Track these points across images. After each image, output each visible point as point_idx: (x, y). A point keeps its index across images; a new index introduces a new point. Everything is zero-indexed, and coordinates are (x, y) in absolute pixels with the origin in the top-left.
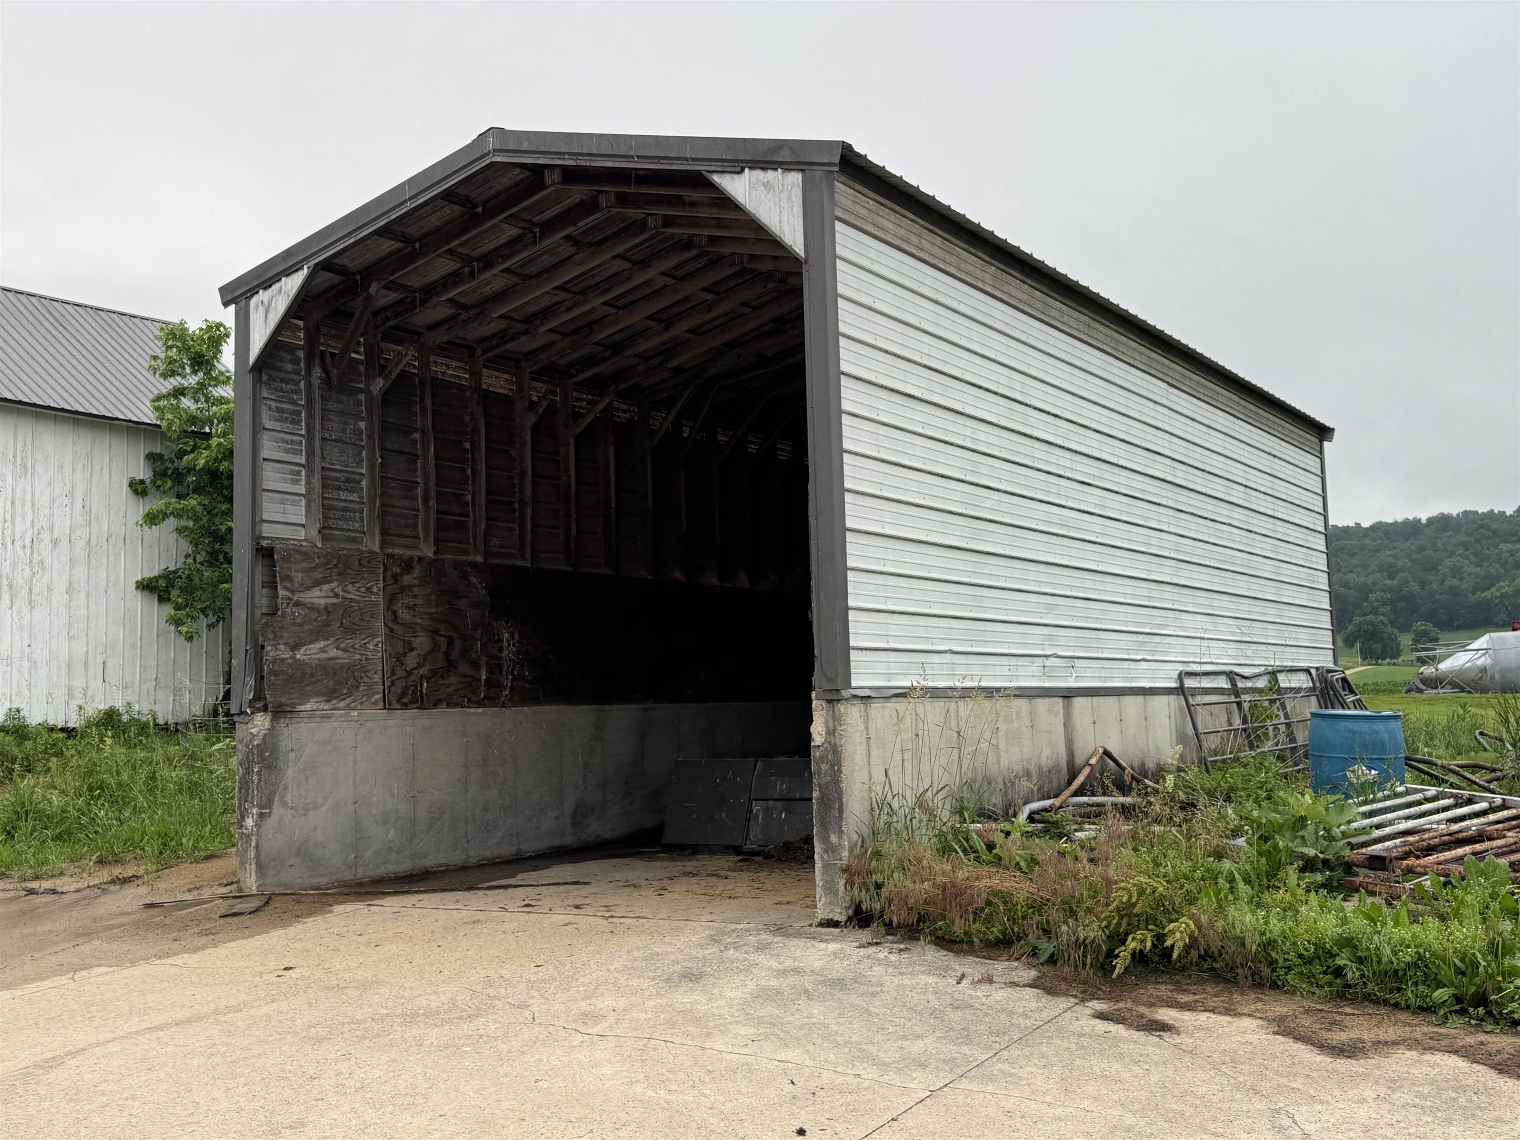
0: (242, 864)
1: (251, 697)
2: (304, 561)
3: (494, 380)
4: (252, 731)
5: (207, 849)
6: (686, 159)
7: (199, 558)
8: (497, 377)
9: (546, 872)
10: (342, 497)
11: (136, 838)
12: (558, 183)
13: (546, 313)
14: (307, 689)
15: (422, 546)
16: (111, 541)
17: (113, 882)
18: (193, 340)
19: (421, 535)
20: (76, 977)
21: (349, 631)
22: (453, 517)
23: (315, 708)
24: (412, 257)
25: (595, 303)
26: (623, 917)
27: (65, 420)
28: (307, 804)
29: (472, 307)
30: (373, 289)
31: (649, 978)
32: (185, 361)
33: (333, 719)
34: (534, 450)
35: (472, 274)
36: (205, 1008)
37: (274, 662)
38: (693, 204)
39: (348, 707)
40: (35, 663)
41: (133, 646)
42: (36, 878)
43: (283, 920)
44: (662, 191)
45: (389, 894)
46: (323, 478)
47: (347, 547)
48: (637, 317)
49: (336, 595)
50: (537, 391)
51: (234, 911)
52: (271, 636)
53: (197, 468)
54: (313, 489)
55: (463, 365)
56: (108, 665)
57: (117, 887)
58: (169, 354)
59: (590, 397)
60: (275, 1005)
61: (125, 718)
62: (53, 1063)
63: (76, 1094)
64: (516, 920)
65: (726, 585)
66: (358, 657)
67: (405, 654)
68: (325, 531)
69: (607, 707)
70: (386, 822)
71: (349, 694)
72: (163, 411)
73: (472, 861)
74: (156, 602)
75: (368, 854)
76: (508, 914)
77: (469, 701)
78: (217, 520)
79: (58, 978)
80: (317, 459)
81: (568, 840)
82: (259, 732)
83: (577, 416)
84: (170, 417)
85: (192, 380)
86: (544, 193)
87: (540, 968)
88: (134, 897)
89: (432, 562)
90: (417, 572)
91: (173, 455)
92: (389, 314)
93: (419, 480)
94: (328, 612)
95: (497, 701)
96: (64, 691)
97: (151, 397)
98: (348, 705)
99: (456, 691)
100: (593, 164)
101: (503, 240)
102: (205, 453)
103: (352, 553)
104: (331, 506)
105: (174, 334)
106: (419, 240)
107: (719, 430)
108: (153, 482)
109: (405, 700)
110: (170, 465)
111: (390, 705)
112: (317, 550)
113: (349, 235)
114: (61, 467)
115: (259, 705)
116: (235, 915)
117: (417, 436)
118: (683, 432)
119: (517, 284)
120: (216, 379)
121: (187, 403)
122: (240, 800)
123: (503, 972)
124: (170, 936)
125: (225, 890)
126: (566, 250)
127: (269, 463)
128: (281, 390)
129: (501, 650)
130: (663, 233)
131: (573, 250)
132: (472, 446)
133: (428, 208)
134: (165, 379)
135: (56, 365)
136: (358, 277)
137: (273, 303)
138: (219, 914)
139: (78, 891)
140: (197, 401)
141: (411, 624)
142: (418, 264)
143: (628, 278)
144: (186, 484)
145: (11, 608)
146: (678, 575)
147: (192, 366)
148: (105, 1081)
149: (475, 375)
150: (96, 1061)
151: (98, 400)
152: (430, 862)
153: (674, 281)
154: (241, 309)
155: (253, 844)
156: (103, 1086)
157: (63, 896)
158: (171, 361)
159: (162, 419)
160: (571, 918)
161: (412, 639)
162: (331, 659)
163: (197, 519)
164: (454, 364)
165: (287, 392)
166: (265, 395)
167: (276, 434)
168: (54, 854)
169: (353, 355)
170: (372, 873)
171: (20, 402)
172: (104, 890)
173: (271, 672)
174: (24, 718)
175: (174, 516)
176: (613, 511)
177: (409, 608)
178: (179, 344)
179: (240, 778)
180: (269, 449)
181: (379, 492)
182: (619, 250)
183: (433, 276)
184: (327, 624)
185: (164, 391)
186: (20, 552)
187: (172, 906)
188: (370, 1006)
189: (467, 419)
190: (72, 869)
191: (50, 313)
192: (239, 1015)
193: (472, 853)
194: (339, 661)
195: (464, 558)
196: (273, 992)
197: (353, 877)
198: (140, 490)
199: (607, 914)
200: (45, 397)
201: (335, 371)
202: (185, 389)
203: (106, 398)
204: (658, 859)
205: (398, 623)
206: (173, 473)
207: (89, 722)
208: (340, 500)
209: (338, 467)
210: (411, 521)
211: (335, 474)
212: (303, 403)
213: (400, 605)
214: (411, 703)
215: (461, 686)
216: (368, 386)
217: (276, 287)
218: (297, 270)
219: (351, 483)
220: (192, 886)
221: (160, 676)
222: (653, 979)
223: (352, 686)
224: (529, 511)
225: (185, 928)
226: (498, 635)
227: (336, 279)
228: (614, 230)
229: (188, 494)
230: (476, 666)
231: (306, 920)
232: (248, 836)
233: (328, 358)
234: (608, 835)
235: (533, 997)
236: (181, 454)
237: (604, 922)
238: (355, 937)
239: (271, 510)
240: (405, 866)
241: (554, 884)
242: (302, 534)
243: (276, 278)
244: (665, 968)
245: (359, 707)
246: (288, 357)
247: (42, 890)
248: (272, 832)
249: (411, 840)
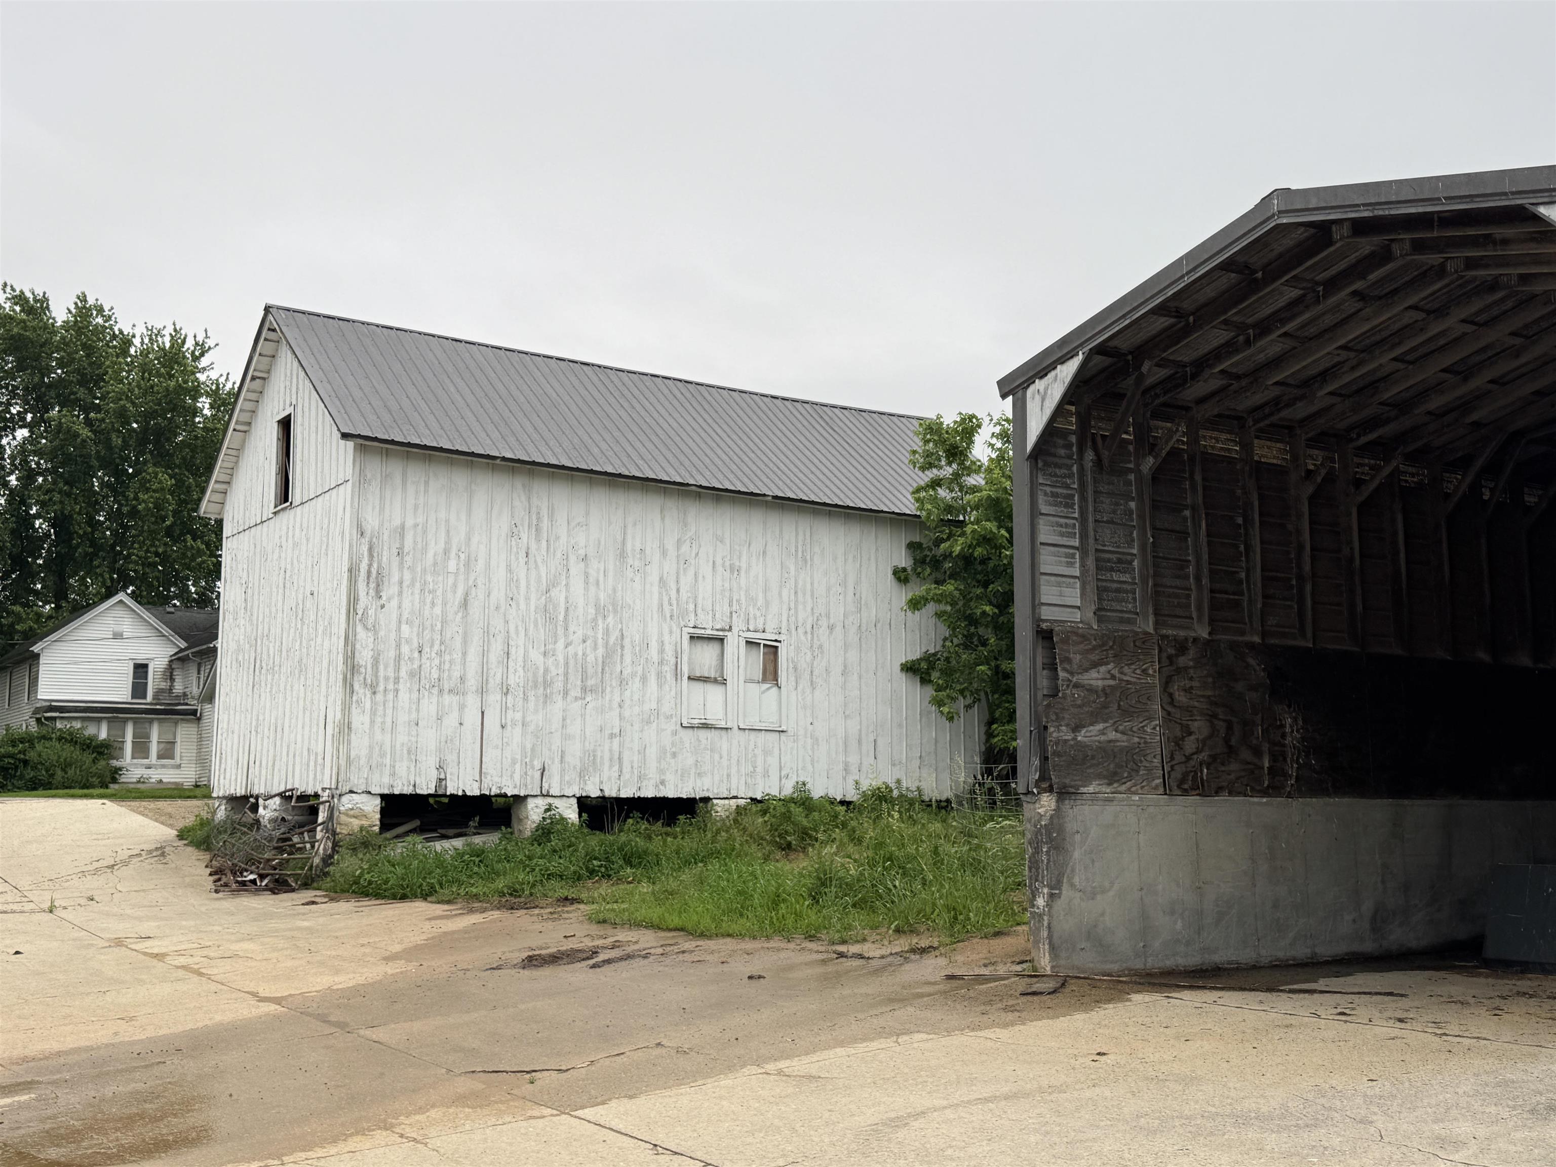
0: (1037, 942)
1: (1037, 777)
2: (1081, 643)
3: (1267, 450)
4: (1040, 811)
5: (994, 926)
6: (1505, 194)
7: (956, 641)
8: (1269, 448)
9: (1350, 979)
10: (1115, 579)
11: (927, 909)
12: (1348, 237)
13: (1324, 376)
14: (1088, 771)
15: (1196, 626)
16: (879, 625)
17: (913, 951)
18: (947, 432)
19: (1194, 615)
20: (900, 1040)
21: (1127, 713)
22: (1226, 596)
23: (1097, 790)
24: (1187, 331)
25: (1383, 361)
26: (1459, 1036)
27: (839, 515)
28: (1094, 888)
29: (1245, 375)
30: (1145, 368)
31: (1508, 1106)
32: (941, 453)
33: (1115, 803)
34: (1311, 523)
35: (1248, 343)
36: (1029, 1086)
37: (1057, 743)
38: (1505, 242)
39: (1129, 791)
40: (817, 740)
41: (900, 726)
42: (844, 942)
43: (1085, 1003)
44: (1471, 232)
45: (1184, 987)
46: (1097, 560)
47: (1121, 628)
48: (1430, 372)
49: (1113, 677)
50: (1314, 459)
51: (1034, 989)
52: (1054, 718)
53: (954, 555)
54: (1087, 571)
55: (1233, 437)
56: (879, 743)
57: (918, 956)
58: (927, 448)
59: (1372, 462)
60: (1097, 1090)
61: (895, 793)
62: (898, 1122)
63: (926, 1155)
64: (1334, 1029)
65: (1542, 666)
66: (1136, 740)
67: (1183, 739)
68: (1099, 612)
69: (1406, 802)
70: (1172, 913)
71: (1130, 778)
72: (922, 502)
73: (1264, 961)
74: (919, 684)
75: (1157, 944)
76: (1323, 1021)
77: (1252, 789)
78: (972, 604)
79: (882, 1040)
80: (1091, 541)
81: (1368, 946)
82: (1046, 812)
83: (1358, 483)
84: (929, 507)
85: (948, 471)
86: (1332, 249)
87: (1375, 1083)
88: (935, 968)
89: (1208, 643)
90: (1192, 653)
91: (931, 544)
92: (1158, 391)
93: (1190, 558)
94: (1106, 694)
95: (1282, 791)
96: (841, 766)
97: (911, 490)
98: (1129, 789)
99: (1238, 778)
100: (1392, 212)
101: (1282, 302)
102: (961, 540)
103: (1126, 634)
104: (1105, 587)
105: (931, 428)
106: (1193, 314)
107: (1526, 490)
108: (914, 569)
109: (1186, 786)
110: (928, 553)
111: (1170, 790)
112: (1093, 632)
113: (1124, 316)
114: (835, 559)
115: (1045, 785)
116: (1034, 993)
117: (1187, 513)
118: (1482, 494)
119: (1295, 348)
120: (969, 468)
121: (942, 493)
122: (1030, 878)
123: (1334, 1083)
124: (978, 1009)
125: (1019, 968)
126: (1352, 306)
127: (1047, 547)
128: (1056, 475)
129: (1284, 736)
130: (1464, 276)
131: (1359, 305)
132: (1245, 520)
133: (1203, 281)
134: (923, 471)
135: (828, 464)
136: (1130, 357)
137: (1049, 392)
138: (1019, 992)
139: (882, 957)
140: (952, 491)
141: (1188, 707)
142: (1192, 338)
143: (1422, 330)
144: (943, 571)
145: (796, 689)
146: (1483, 656)
147: (947, 457)
148: (951, 1147)
149: (1247, 447)
150: (937, 1126)
151: (865, 495)
152: (1218, 958)
153: (1475, 327)
154: (1018, 399)
155: (1046, 923)
156: (949, 1152)
157: (870, 961)
158: (928, 455)
159: (921, 510)
160: (1397, 1032)
161: (1190, 723)
162: (1110, 741)
163: (953, 604)
164: (1224, 436)
165: (1061, 476)
166: (1041, 481)
167: (1051, 518)
168: (857, 919)
169: (1124, 436)
170: (1161, 964)
171: (801, 501)
172: (905, 958)
173: (1055, 753)
174: (809, 791)
175: (935, 601)
176: (1404, 586)
177: (1185, 690)
178: (936, 438)
179: (1030, 858)
180: (1046, 534)
181: (1151, 572)
182: (1413, 300)
183: (1206, 348)
184: (1105, 706)
185: (922, 483)
186: (803, 638)
187: (972, 979)
188: (1197, 1102)
189: (1239, 492)
190: (875, 937)
191: (821, 417)
192: (1062, 1095)
193: (1263, 952)
194: (1118, 744)
195: (1241, 639)
196: (1093, 1077)
197: (1142, 967)
198: (902, 578)
199: (1439, 1032)
200: (821, 494)
201: (1106, 453)
202: (941, 480)
203: (872, 493)
204: (1479, 975)
205: (1175, 706)
206: (931, 560)
207: (865, 796)
208: (1114, 581)
209: (1110, 548)
210: (1184, 601)
211: (1107, 556)
212: (1076, 486)
213: (1176, 687)
214: (1192, 789)
215: (1243, 774)
216: (1138, 465)
217: (1051, 375)
218: (1072, 357)
219: (1124, 564)
220: (986, 961)
221: (923, 754)
222: (1514, 1108)
223: (1132, 770)
224: (1308, 588)
225: (990, 1003)
226: (1280, 720)
227: (1107, 361)
228: (1406, 279)
229: (945, 581)
230: (1257, 752)
231: (1106, 1006)
232: (1041, 916)
233: (1099, 440)
234: (1414, 944)
235: (1375, 1114)
236: (938, 542)
237: (1437, 1039)
238: (1162, 1030)
239: (1048, 593)
240: (1193, 960)
241: (1365, 993)
242: (1077, 616)
243: (1052, 367)
244: (1526, 1098)
245: (1140, 792)
246: (1061, 442)
247: (850, 954)
248: (1062, 913)
249: (1199, 933)
